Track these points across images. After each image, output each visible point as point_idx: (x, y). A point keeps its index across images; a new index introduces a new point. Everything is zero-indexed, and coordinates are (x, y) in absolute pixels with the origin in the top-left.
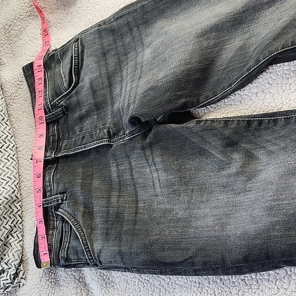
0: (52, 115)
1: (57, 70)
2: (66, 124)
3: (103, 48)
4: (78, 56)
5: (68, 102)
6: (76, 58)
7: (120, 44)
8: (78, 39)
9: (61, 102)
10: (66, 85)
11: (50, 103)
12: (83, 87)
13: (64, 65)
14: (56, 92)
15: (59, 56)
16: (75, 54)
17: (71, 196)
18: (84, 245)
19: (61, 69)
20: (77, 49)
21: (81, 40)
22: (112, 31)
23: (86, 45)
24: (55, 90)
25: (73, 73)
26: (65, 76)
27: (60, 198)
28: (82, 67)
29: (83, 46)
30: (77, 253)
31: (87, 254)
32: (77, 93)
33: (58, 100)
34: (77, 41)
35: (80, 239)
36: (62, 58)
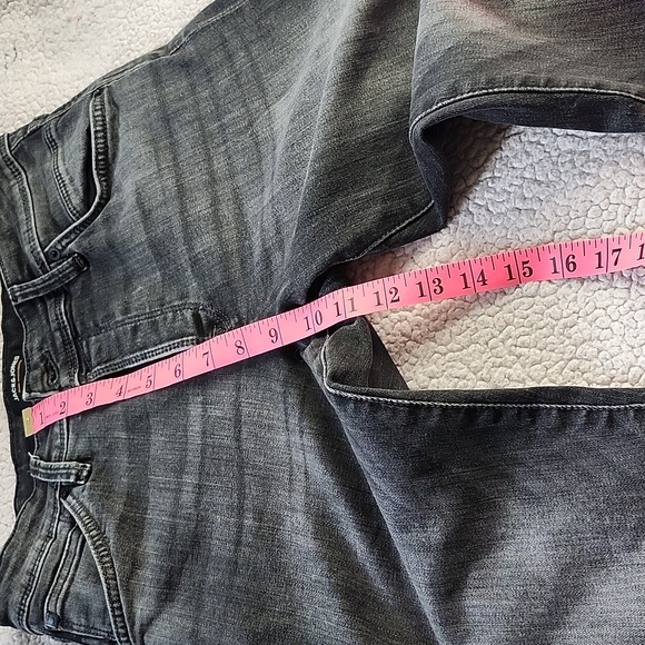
0: (50, 279)
1: (49, 165)
2: (86, 296)
3: (163, 105)
4: (104, 130)
5: (85, 243)
6: (99, 135)
7: (205, 94)
8: (101, 90)
9: (67, 244)
10: (76, 200)
11: (43, 250)
12: (120, 206)
13: (67, 153)
14: (54, 222)
15: (53, 130)
16: (95, 126)
17: (101, 471)
18: (110, 599)
19: (60, 163)
20: (99, 113)
21: (109, 92)
22: (186, 66)
23: (121, 103)
24: (49, 215)
25: (95, 172)
26: (72, 180)
27: (74, 472)
28: (115, 155)
29: (116, 106)
30: (86, 612)
31: (115, 622)
32: (107, 220)
33: (62, 239)
34: (99, 94)
35: (104, 585)
36: (60, 137)
